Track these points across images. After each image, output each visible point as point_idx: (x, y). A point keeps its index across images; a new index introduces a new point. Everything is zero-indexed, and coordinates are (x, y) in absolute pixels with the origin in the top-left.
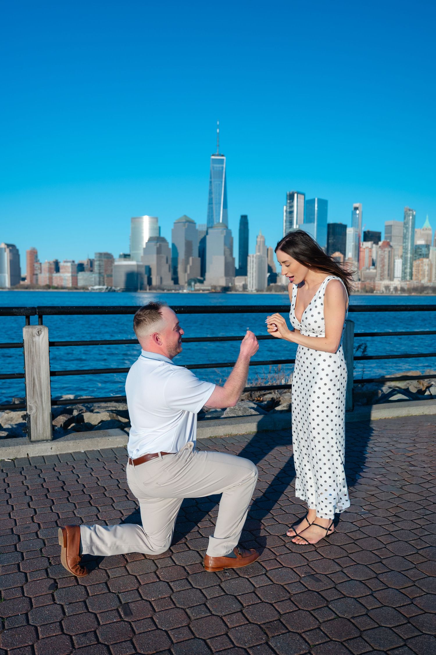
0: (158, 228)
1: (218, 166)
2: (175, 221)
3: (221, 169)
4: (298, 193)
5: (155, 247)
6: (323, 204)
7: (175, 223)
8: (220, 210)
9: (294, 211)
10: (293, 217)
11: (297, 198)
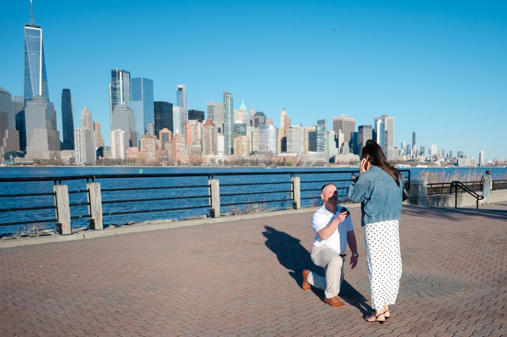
1: (33, 37)
3: (37, 40)
4: (123, 72)
6: (149, 83)
8: (39, 82)
9: (119, 88)
10: (120, 94)
11: (123, 76)
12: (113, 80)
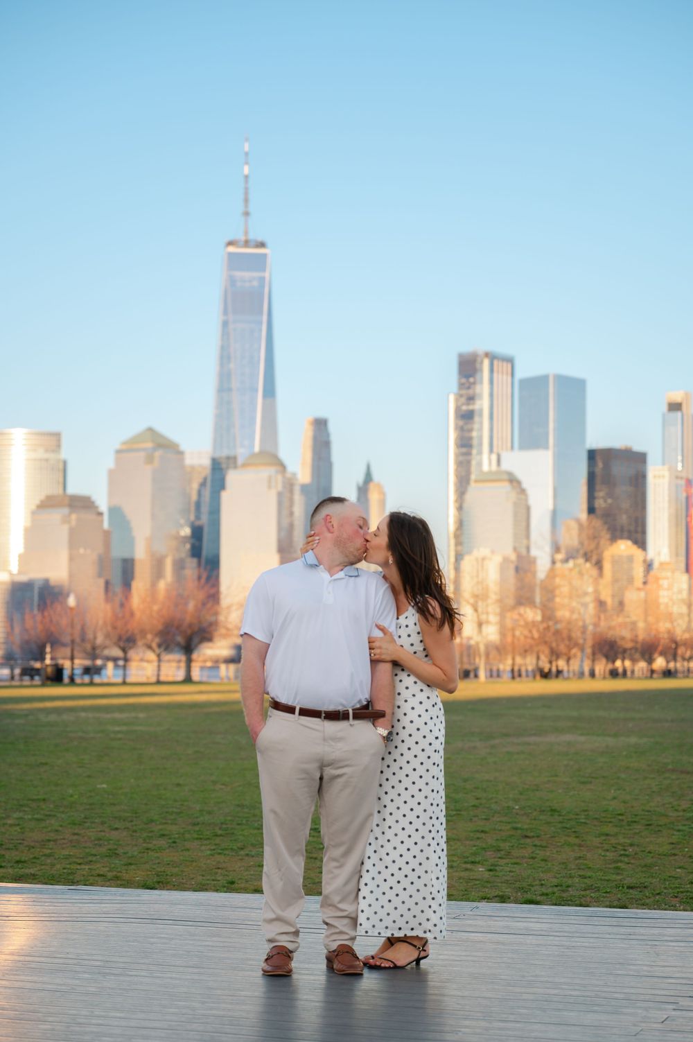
0: (61, 466)
1: (247, 275)
2: (118, 446)
3: (255, 283)
4: (492, 357)
5: (66, 528)
6: (573, 389)
7: (118, 452)
8: (254, 410)
9: (481, 411)
10: (481, 429)
11: (492, 371)
12: (461, 386)
